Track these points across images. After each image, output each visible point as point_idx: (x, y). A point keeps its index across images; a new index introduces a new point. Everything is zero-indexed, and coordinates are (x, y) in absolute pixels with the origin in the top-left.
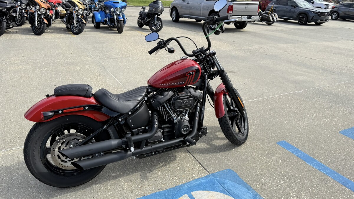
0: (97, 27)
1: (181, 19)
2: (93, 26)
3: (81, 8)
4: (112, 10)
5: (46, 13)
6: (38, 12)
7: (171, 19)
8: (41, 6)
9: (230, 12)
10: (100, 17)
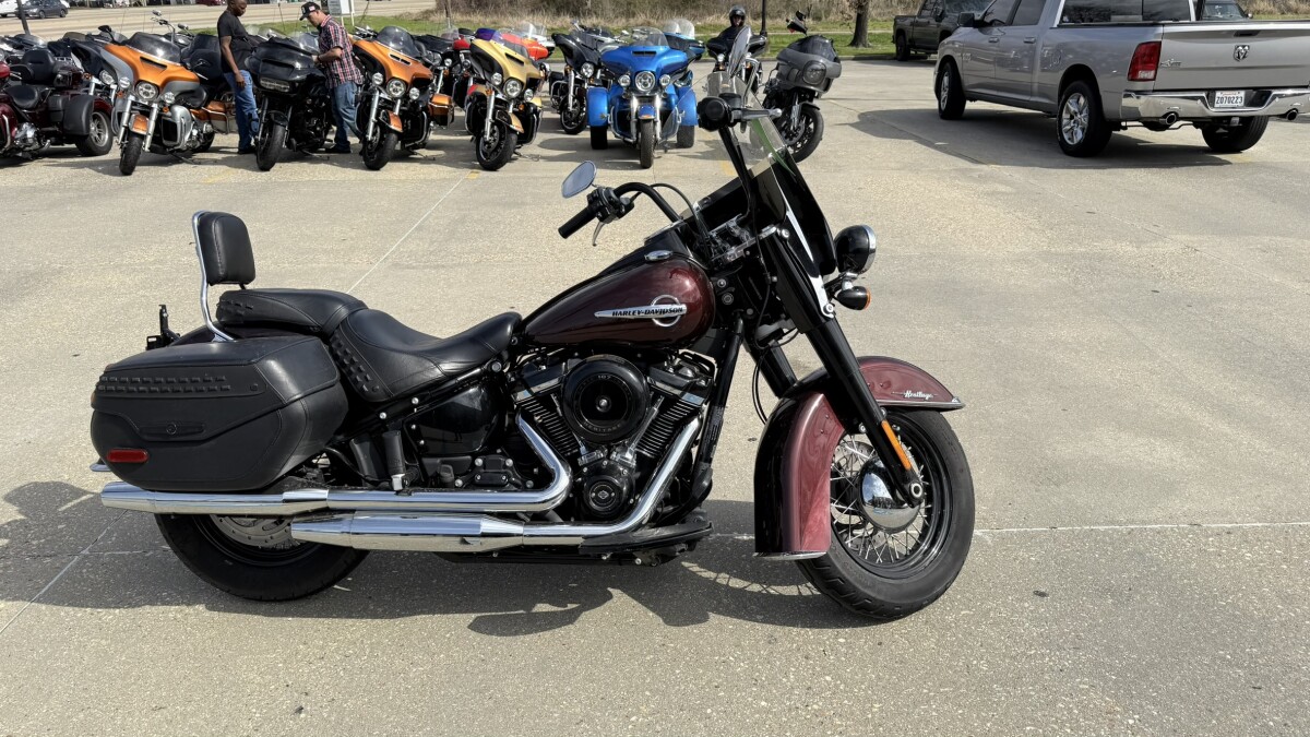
0: (599, 142)
1: (970, 106)
3: (512, 75)
4: (624, 81)
5: (406, 97)
6: (380, 92)
8: (390, 73)
9: (1142, 74)
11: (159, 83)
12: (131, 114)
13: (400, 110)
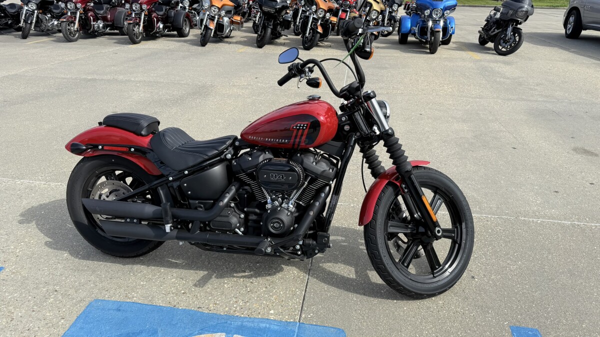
0: (403, 41)
2: (398, 38)
3: (375, 8)
4: (427, 12)
5: (324, 17)
6: (313, 15)
7: (563, 31)
8: (319, 6)
10: (409, 25)
11: (220, 7)
12: (207, 20)
13: (321, 23)
